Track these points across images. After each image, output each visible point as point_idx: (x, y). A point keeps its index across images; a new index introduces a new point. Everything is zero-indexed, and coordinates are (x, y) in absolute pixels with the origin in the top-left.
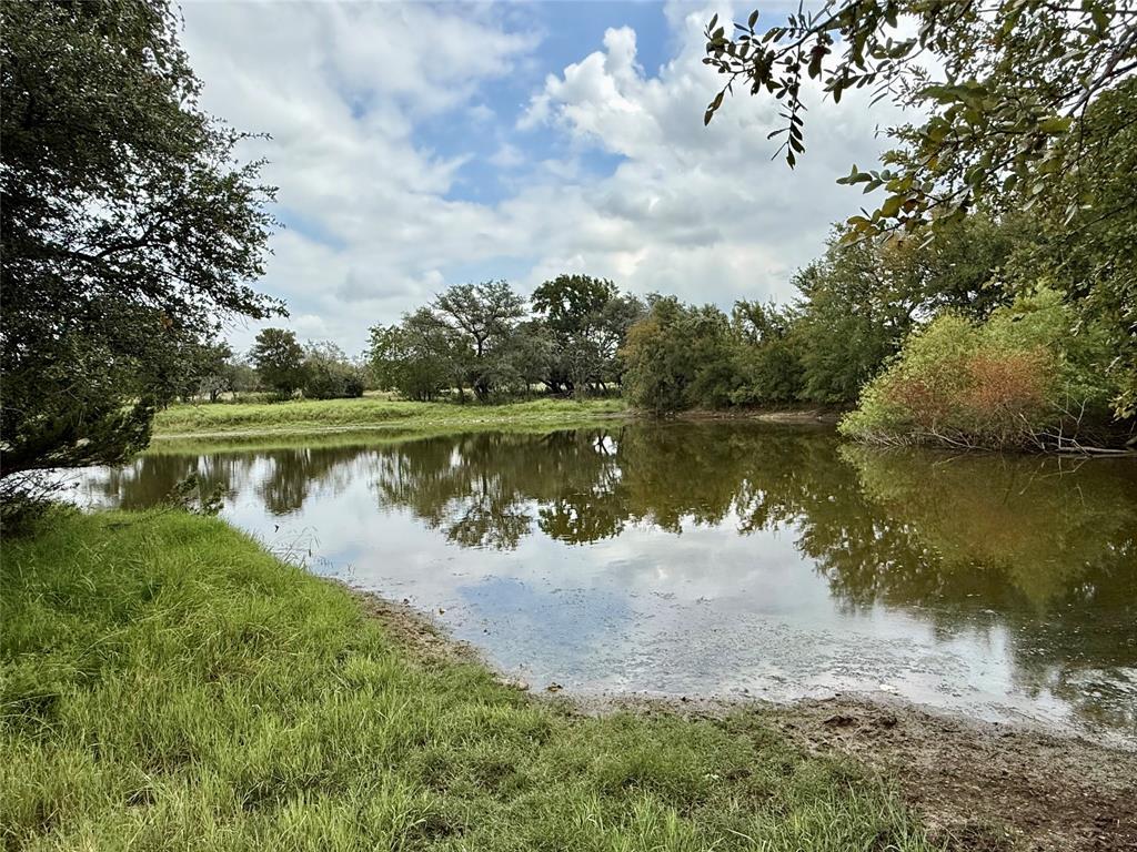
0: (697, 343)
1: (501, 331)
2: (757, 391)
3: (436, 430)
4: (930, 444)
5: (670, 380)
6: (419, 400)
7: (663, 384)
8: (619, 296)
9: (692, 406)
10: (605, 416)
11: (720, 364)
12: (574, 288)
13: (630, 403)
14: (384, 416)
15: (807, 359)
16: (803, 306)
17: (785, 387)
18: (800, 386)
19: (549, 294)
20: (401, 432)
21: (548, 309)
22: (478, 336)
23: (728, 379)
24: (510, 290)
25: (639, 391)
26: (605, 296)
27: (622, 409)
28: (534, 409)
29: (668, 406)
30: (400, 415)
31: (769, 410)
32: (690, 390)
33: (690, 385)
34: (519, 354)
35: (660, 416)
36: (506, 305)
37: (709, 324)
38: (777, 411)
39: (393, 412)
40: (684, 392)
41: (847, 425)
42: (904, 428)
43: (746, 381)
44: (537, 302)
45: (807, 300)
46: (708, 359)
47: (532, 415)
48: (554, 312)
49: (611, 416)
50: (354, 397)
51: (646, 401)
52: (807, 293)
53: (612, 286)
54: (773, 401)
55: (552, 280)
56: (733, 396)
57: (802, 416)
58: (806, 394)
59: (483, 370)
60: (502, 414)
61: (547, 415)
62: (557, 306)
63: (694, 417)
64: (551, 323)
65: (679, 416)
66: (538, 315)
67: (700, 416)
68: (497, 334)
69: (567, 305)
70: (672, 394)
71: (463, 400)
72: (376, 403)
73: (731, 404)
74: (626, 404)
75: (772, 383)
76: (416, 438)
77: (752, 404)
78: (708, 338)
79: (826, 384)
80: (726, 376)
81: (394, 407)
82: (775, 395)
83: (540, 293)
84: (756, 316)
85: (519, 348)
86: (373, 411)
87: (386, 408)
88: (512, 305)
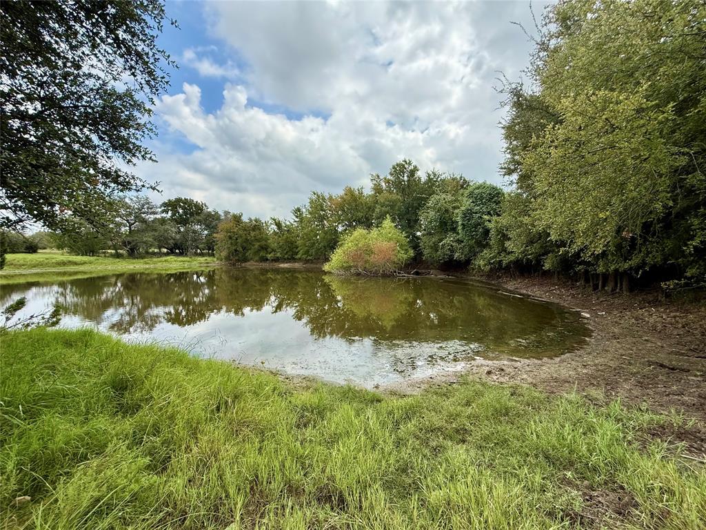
0: (253, 234)
1: (144, 221)
2: (278, 255)
3: (102, 272)
4: (359, 274)
5: (240, 249)
6: (87, 255)
7: (236, 250)
8: (209, 210)
9: (249, 261)
10: (205, 265)
11: (264, 243)
12: (185, 203)
13: (218, 259)
14: (64, 264)
15: (299, 242)
16: (295, 222)
17: (290, 253)
18: (297, 254)
19: (171, 205)
20: (76, 273)
21: (170, 213)
22: (129, 223)
23: (266, 249)
24: (150, 201)
25: (224, 254)
26: (202, 210)
27: (214, 261)
28: (165, 261)
29: (238, 261)
30: (75, 264)
31: (283, 262)
32: (249, 254)
33: (250, 251)
34: (156, 234)
35: (234, 265)
36: (148, 208)
37: (257, 226)
38: (287, 263)
39: (70, 262)
40: (247, 254)
41: (326, 267)
42: (348, 268)
43: (273, 250)
44: (163, 208)
45: (297, 220)
46: (258, 240)
47: (165, 264)
48: (174, 215)
49: (209, 265)
50: (29, 253)
51: (228, 258)
52: (297, 217)
53: (206, 206)
54: (285, 259)
55: (173, 198)
56: (269, 256)
57: (297, 265)
58: (299, 256)
59: (133, 241)
60: (146, 263)
61: (174, 264)
62: (175, 212)
63: (250, 265)
64: (172, 219)
65: (243, 265)
66: (164, 215)
67: (252, 265)
68: (142, 222)
69: (181, 211)
70: (240, 256)
71: (118, 256)
72: (55, 256)
73: (267, 260)
74: (215, 259)
75: (285, 252)
76: (86, 276)
77: (277, 260)
78: (257, 232)
79: (307, 252)
80: (265, 248)
81: (70, 259)
82: (286, 256)
83: (165, 205)
84: (278, 225)
85: (156, 230)
86: (54, 261)
87: (65, 259)
88: (151, 209)
